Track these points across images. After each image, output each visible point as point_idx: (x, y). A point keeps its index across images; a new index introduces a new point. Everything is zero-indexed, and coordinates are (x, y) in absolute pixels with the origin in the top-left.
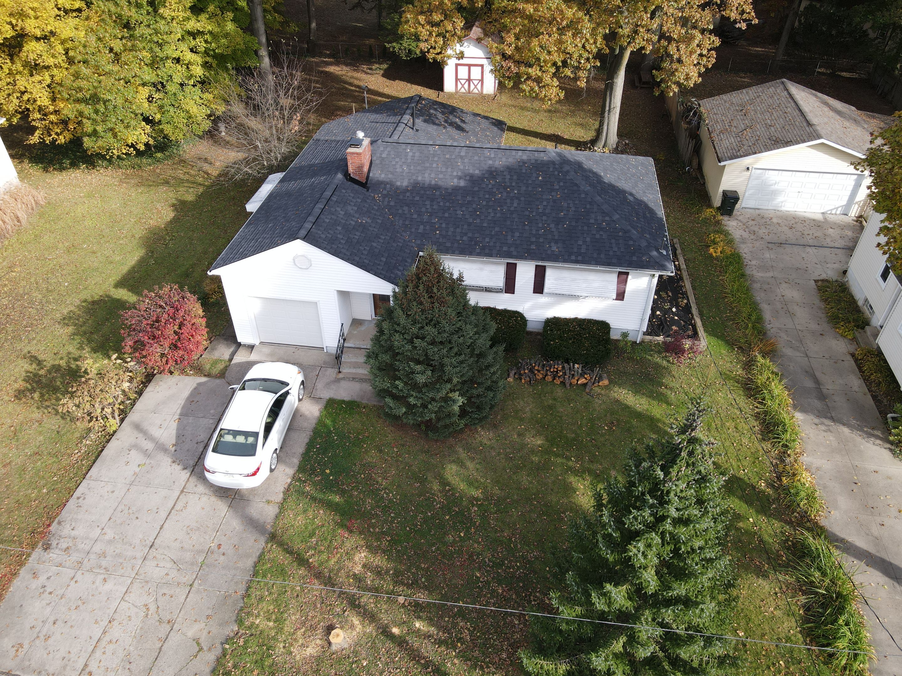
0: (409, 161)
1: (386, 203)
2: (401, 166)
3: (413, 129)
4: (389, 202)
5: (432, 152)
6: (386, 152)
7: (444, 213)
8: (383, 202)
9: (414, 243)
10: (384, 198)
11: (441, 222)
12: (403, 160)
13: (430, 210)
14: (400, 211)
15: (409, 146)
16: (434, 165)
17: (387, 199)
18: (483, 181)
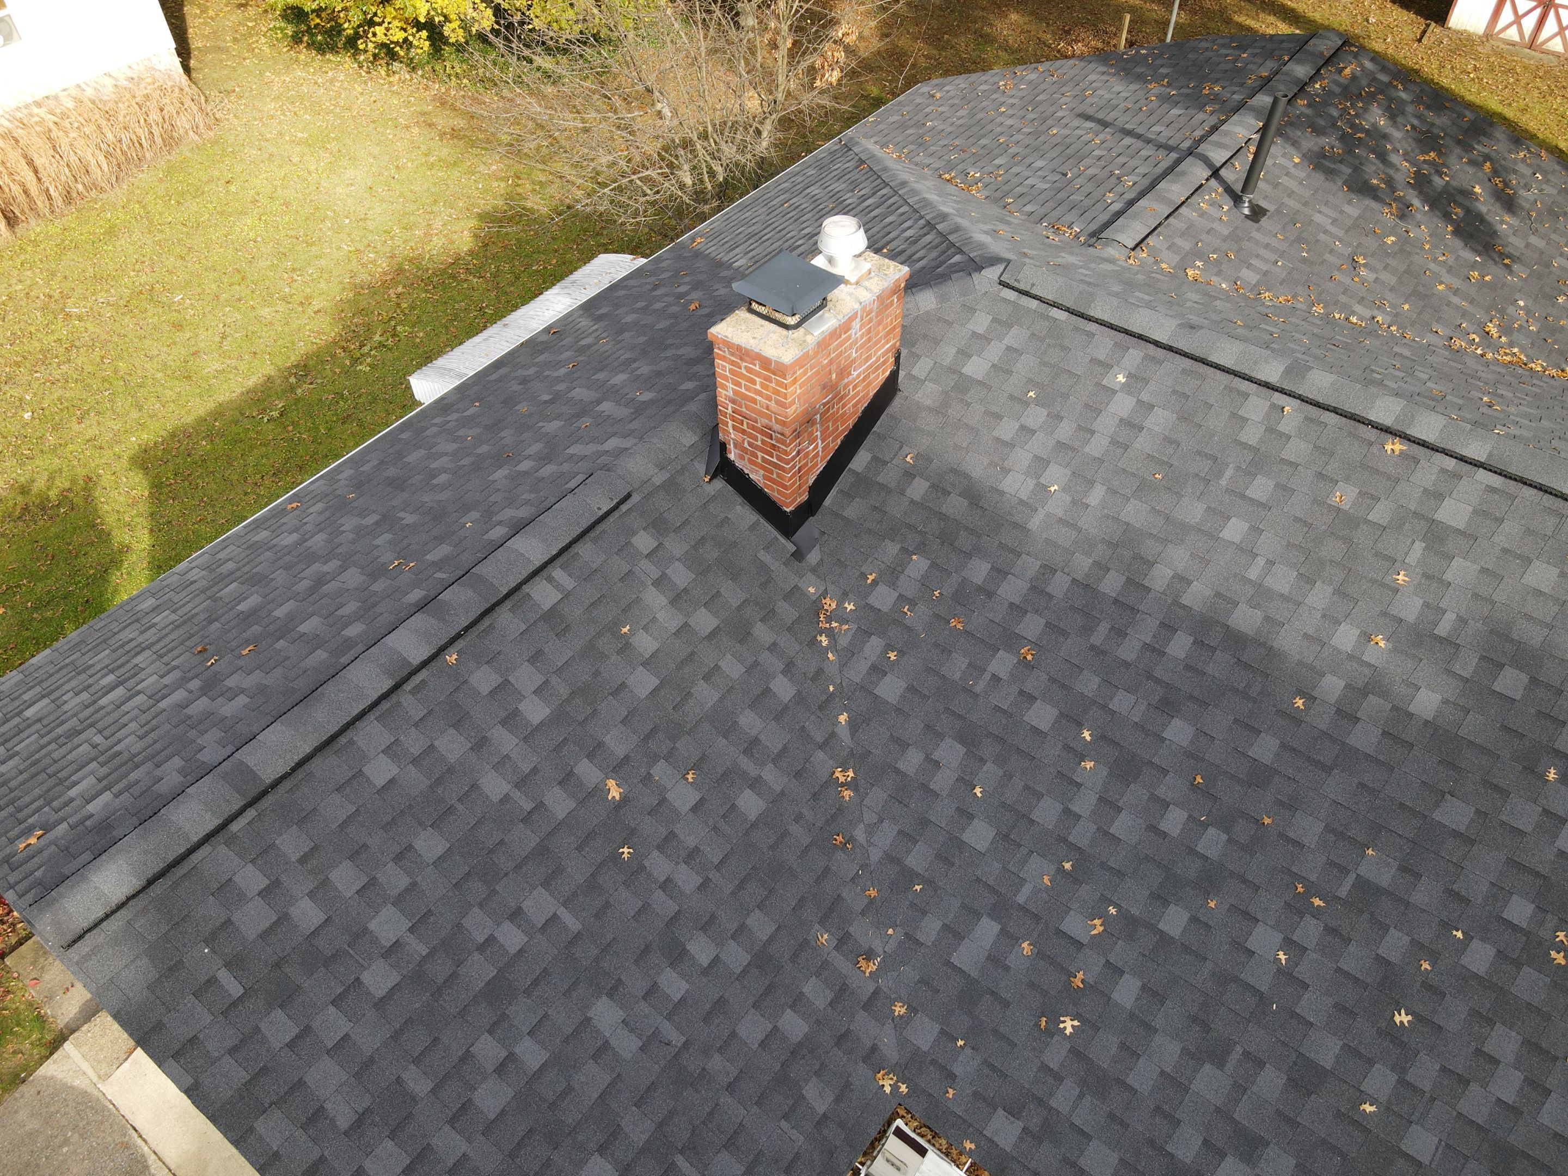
0: (1097, 446)
1: (858, 671)
2: (1041, 463)
3: (1237, 199)
4: (878, 670)
5: (1251, 435)
6: (994, 352)
7: (1160, 899)
8: (848, 655)
9: (901, 1024)
10: (864, 634)
11: (1121, 953)
12: (1065, 430)
13: (1082, 835)
14: (911, 762)
15: (1136, 354)
16: (1235, 530)
17: (875, 644)
18: (1533, 771)
